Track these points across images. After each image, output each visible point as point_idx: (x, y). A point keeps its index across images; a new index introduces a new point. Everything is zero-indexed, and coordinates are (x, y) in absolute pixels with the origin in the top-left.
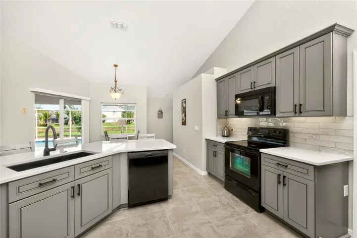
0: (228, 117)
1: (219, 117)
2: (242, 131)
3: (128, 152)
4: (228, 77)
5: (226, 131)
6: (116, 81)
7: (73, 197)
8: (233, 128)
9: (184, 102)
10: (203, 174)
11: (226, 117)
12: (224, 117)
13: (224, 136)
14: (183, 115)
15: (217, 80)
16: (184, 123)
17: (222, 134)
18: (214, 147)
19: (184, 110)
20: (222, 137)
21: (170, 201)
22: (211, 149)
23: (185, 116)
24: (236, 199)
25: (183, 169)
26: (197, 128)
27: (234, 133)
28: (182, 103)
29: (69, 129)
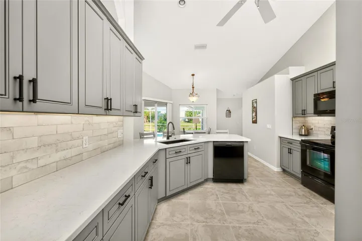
0: (305, 116)
1: (295, 116)
2: (325, 130)
3: (214, 142)
4: (306, 77)
5: (303, 130)
6: (193, 88)
7: (187, 163)
8: (312, 127)
9: (255, 102)
10: (276, 170)
11: (303, 116)
12: (301, 115)
13: (301, 135)
14: (254, 114)
15: (292, 80)
16: (255, 122)
17: (299, 133)
18: (290, 145)
19: (255, 109)
20: (298, 136)
21: (245, 184)
22: (285, 146)
23: (256, 115)
24: (314, 193)
25: (254, 164)
26: (269, 126)
27: (314, 132)
28: (253, 103)
29: (149, 126)
